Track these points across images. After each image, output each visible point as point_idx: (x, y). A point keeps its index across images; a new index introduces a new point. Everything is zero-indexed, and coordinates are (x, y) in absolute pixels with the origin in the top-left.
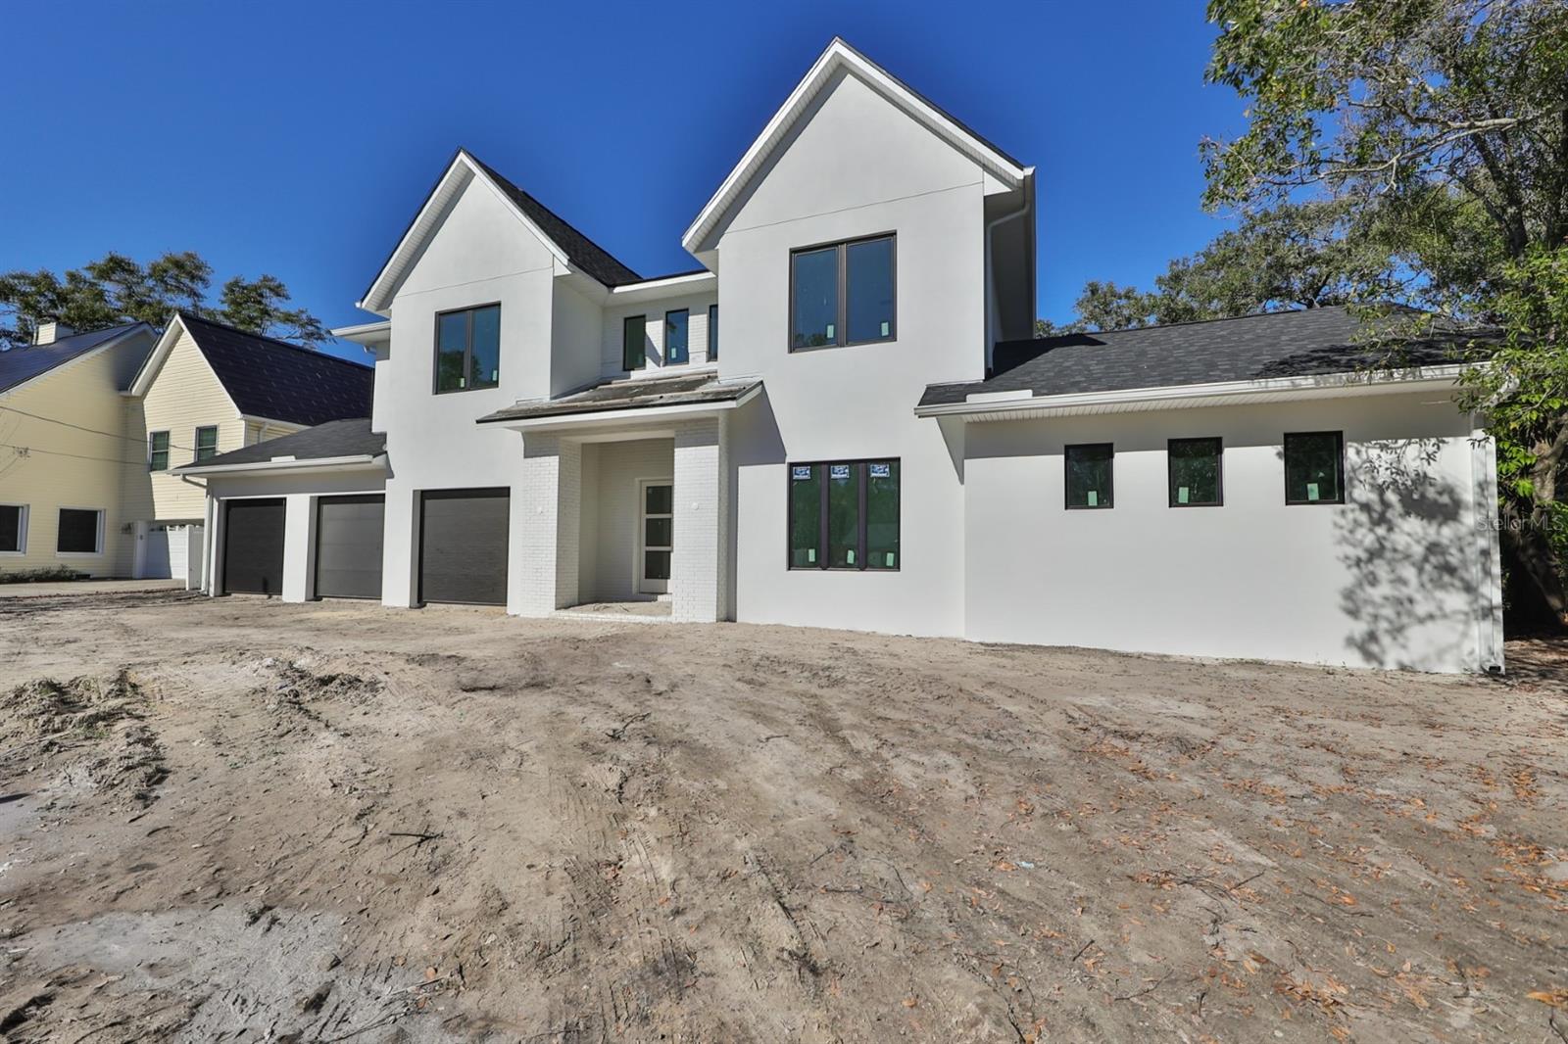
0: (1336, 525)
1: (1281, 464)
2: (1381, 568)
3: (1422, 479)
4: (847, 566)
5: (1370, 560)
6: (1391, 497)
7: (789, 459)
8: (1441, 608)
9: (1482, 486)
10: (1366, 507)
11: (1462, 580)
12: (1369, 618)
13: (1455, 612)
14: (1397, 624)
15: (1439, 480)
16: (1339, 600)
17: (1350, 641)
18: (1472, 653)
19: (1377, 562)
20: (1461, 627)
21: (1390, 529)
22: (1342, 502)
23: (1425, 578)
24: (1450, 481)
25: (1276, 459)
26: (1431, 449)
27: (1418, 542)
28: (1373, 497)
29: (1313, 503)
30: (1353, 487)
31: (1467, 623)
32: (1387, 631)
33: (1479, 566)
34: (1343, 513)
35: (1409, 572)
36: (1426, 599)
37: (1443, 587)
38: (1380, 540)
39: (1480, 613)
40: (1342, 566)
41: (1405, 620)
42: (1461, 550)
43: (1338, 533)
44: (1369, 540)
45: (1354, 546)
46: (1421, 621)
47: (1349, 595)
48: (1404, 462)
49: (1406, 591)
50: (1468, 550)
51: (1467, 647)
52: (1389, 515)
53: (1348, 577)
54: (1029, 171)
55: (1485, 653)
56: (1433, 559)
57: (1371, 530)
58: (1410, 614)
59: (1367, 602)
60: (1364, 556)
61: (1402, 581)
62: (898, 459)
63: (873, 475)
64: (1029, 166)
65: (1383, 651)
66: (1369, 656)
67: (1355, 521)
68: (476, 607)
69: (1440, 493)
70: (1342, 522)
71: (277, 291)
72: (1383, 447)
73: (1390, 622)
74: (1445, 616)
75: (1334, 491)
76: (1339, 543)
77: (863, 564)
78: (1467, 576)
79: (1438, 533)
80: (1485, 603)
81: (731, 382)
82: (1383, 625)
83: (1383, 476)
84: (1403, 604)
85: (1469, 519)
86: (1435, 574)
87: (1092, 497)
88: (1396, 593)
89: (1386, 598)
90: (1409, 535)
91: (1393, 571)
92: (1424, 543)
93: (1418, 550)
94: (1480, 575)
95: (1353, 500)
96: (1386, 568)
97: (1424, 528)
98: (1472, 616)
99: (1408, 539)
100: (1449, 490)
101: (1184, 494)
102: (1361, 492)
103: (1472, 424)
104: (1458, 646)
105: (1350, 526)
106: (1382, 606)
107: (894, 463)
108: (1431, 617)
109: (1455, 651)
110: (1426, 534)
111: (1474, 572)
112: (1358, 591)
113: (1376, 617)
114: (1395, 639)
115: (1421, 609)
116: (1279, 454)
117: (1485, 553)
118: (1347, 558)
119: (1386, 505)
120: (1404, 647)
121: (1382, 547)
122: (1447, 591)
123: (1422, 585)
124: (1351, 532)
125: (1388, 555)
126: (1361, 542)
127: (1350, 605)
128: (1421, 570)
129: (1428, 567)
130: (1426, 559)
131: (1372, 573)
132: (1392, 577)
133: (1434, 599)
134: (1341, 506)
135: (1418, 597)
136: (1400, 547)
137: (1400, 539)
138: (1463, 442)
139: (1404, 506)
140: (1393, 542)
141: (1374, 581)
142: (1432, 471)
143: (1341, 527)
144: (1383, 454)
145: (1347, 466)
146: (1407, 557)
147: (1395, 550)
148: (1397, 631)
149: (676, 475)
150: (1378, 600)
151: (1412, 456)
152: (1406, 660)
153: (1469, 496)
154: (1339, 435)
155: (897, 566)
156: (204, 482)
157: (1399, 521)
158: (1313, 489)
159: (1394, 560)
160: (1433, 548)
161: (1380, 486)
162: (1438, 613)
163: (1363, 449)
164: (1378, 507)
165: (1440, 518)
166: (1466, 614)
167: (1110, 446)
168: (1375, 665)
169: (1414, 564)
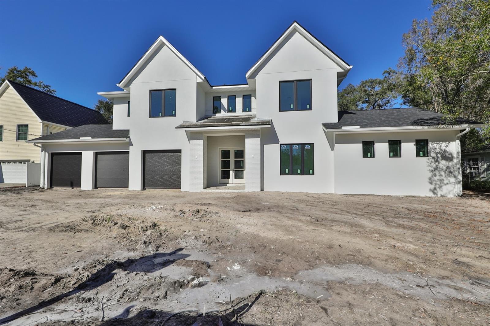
0: (427, 162)
1: (415, 147)
2: (437, 173)
3: (445, 151)
4: (297, 174)
5: (435, 171)
6: (439, 155)
7: (280, 143)
8: (449, 182)
9: (458, 153)
10: (433, 158)
11: (454, 175)
12: (434, 184)
13: (453, 182)
14: (440, 185)
15: (449, 152)
16: (428, 180)
17: (430, 190)
18: (456, 192)
19: (436, 171)
20: (453, 186)
21: (439, 163)
22: (428, 156)
23: (446, 174)
24: (451, 152)
25: (414, 146)
26: (447, 144)
27: (445, 166)
28: (435, 155)
29: (422, 157)
30: (431, 153)
31: (455, 185)
32: (438, 187)
33: (458, 172)
34: (429, 159)
35: (443, 173)
36: (446, 179)
37: (450, 176)
38: (437, 166)
39: (458, 182)
40: (429, 172)
41: (442, 184)
42: (453, 168)
43: (428, 164)
44: (434, 166)
45: (431, 167)
46: (445, 185)
47: (430, 179)
48: (442, 147)
49: (442, 178)
50: (455, 168)
51: (455, 191)
52: (439, 160)
53: (430, 175)
54: (351, 67)
55: (459, 192)
56: (448, 170)
57: (435, 163)
58: (443, 183)
59: (434, 180)
60: (433, 169)
61: (441, 175)
62: (313, 144)
63: (305, 148)
64: (351, 65)
65: (437, 192)
66: (434, 193)
67: (431, 161)
68: (168, 189)
69: (449, 155)
70: (428, 161)
71: (33, 74)
72: (437, 144)
73: (439, 185)
74: (450, 183)
75: (426, 154)
76: (428, 166)
77: (303, 173)
78: (455, 174)
79: (449, 164)
80: (459, 180)
81: (263, 119)
82: (437, 186)
83: (437, 151)
84: (441, 181)
85: (455, 161)
86: (448, 173)
87: (369, 155)
88: (440, 178)
89: (438, 180)
90: (443, 164)
91: (439, 173)
92: (446, 166)
93: (445, 168)
94: (458, 173)
95: (431, 156)
96: (438, 172)
97: (446, 163)
98: (456, 183)
99: (442, 165)
100: (451, 154)
101: (392, 154)
102: (433, 154)
103: (456, 139)
104: (453, 190)
105: (430, 163)
106: (437, 181)
107: (312, 145)
108: (447, 184)
109: (452, 192)
110: (446, 164)
111: (456, 173)
112: (432, 178)
113: (436, 184)
114: (440, 189)
115: (445, 182)
116: (414, 145)
117: (459, 169)
118: (430, 170)
119: (438, 157)
120: (442, 191)
121: (437, 167)
122: (451, 177)
123: (446, 176)
124: (430, 164)
125: (438, 169)
126: (433, 166)
127: (430, 181)
128: (445, 173)
129: (447, 172)
130: (446, 170)
131: (435, 174)
132: (439, 174)
133: (448, 179)
134: (428, 158)
135: (445, 179)
136: (441, 167)
137: (441, 165)
138: (454, 142)
139: (442, 158)
140: (439, 166)
141: (435, 175)
142: (447, 149)
143: (428, 163)
144: (437, 145)
145: (429, 148)
146: (442, 169)
147: (440, 168)
148: (440, 187)
149: (246, 147)
150: (436, 180)
151: (443, 146)
152: (442, 194)
153: (455, 155)
154: (427, 140)
155: (313, 174)
156: (40, 145)
157: (441, 161)
158: (421, 153)
159: (440, 171)
160: (448, 167)
161: (437, 153)
162: (449, 183)
163: (433, 144)
164: (436, 158)
165: (449, 160)
166: (455, 183)
167: (373, 142)
168: (436, 195)
169: (444, 171)
